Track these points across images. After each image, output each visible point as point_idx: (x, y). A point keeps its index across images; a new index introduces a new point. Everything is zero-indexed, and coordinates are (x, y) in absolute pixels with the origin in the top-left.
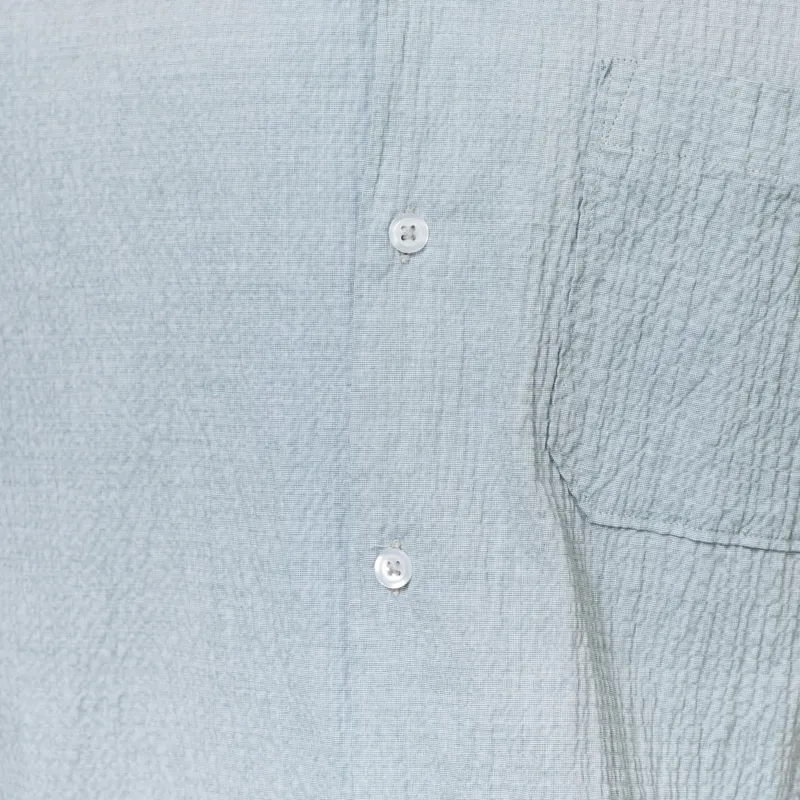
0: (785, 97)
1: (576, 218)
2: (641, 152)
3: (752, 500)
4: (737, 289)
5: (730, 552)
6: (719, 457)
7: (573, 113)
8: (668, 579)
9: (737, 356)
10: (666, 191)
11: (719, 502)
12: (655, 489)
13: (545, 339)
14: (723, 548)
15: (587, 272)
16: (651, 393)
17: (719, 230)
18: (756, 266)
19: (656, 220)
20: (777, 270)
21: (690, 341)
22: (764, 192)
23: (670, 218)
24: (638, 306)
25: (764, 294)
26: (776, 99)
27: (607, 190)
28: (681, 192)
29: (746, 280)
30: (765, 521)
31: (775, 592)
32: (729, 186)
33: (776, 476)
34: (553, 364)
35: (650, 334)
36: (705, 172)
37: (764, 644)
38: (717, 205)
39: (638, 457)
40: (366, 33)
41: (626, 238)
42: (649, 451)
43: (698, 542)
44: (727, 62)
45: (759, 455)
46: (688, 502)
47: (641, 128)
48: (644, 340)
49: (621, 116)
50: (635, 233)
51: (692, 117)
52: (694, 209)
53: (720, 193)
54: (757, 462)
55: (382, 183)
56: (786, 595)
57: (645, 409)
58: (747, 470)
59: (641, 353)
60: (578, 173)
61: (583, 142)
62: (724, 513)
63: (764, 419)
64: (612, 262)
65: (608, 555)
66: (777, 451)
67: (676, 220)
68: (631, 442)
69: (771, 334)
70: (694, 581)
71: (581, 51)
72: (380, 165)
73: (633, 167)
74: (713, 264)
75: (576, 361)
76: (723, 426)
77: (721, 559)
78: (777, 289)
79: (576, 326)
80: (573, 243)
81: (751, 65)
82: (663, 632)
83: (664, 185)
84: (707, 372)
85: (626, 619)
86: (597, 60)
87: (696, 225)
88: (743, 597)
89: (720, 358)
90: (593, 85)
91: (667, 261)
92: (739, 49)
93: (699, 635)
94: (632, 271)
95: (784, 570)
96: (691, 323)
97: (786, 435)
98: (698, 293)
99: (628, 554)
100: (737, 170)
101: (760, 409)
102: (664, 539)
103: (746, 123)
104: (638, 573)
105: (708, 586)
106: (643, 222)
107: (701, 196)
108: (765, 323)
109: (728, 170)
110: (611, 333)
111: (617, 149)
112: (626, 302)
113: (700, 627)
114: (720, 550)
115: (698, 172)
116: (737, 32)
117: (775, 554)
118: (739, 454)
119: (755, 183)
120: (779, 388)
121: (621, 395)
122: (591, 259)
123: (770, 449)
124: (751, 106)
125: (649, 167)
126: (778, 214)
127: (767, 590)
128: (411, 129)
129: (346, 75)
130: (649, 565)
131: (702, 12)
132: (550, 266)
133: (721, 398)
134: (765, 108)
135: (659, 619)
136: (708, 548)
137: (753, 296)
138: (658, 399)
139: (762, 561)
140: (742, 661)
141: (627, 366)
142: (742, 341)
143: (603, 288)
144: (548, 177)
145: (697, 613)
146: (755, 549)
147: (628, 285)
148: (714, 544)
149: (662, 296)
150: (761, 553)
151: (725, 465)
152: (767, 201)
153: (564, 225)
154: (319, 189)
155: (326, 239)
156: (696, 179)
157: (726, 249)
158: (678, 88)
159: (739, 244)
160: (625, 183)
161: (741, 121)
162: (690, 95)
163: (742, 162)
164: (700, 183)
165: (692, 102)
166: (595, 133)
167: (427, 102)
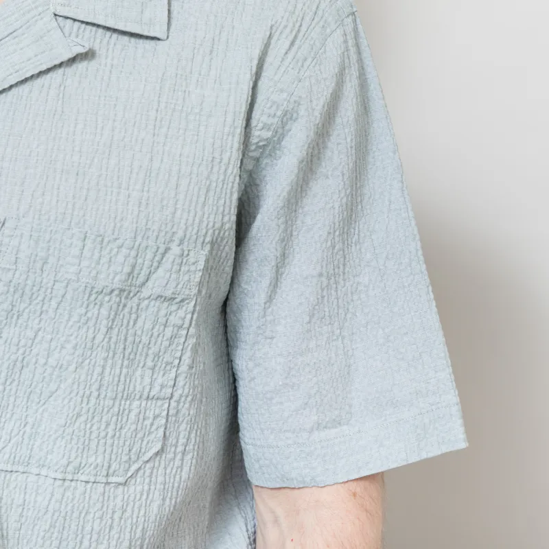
0: (100, 239)
2: (21, 268)
3: (85, 456)
4: (74, 342)
5: (73, 484)
6: (66, 433)
8: (40, 499)
9: (75, 378)
10: (35, 289)
11: (66, 457)
12: (31, 450)
14: (69, 482)
16: (28, 398)
17: (65, 310)
18: (85, 329)
19: (30, 304)
20: (96, 332)
21: (49, 370)
22: (88, 290)
23: (37, 304)
24: (21, 351)
25: (89, 345)
26: (95, 240)
28: (43, 290)
29: (80, 337)
30: (92, 466)
31: (99, 505)
32: (69, 286)
33: (98, 443)
35: (27, 366)
36: (57, 279)
37: (93, 533)
38: (63, 297)
39: (21, 433)
41: (14, 314)
42: (28, 429)
43: (55, 479)
44: (68, 220)
45: (88, 432)
46: (49, 457)
47: (21, 255)
48: (25, 369)
49: (10, 248)
50: (19, 312)
51: (49, 249)
52: (50, 300)
53: (64, 291)
54: (87, 435)
56: (106, 506)
57: (25, 407)
58: (82, 440)
59: (23, 376)
62: (69, 463)
63: (91, 411)
64: (6, 327)
65: (5, 485)
66: (99, 428)
67: (41, 304)
68: (18, 424)
69: (94, 366)
70: (53, 500)
73: (17, 275)
74: (62, 329)
76: (68, 416)
77: (69, 487)
78: (97, 341)
81: (82, 220)
82: (37, 527)
83: (34, 286)
84: (59, 387)
85: (15, 521)
87: (51, 307)
88: (81, 508)
89: (66, 380)
91: (36, 327)
92: (76, 213)
93: (57, 529)
94: (17, 333)
95: (104, 493)
96: (50, 360)
97: (104, 420)
98: (54, 344)
99: (17, 485)
100: (73, 278)
101: (88, 407)
102: (37, 477)
103: (78, 253)
104: (22, 496)
105: (61, 502)
106: (23, 306)
107: (55, 292)
108: (91, 360)
109: (69, 278)
111: (8, 266)
112: (14, 349)
113: (57, 525)
114: (67, 483)
115: (53, 279)
116: (74, 204)
117: (99, 484)
118: (76, 431)
119: (84, 285)
120: (99, 395)
121: (12, 399)
123: (95, 428)
124: (80, 244)
125: (25, 276)
126: (97, 301)
127: (95, 504)
130: (28, 491)
131: (55, 193)
133: (66, 401)
134: (89, 243)
135: (34, 521)
136: (61, 482)
137: (83, 346)
138: (32, 402)
139: (91, 489)
140: (81, 542)
141: (16, 383)
142: (78, 370)
145: (55, 517)
146: (87, 482)
147: (15, 340)
148: (64, 480)
149: (34, 346)
150: (91, 484)
151: (69, 437)
152: (90, 295)
156: (52, 282)
157: (68, 320)
158: (41, 234)
159: (75, 318)
160: (12, 284)
161: (76, 251)
162: (47, 238)
163: (76, 274)
164: (54, 285)
165: (49, 241)
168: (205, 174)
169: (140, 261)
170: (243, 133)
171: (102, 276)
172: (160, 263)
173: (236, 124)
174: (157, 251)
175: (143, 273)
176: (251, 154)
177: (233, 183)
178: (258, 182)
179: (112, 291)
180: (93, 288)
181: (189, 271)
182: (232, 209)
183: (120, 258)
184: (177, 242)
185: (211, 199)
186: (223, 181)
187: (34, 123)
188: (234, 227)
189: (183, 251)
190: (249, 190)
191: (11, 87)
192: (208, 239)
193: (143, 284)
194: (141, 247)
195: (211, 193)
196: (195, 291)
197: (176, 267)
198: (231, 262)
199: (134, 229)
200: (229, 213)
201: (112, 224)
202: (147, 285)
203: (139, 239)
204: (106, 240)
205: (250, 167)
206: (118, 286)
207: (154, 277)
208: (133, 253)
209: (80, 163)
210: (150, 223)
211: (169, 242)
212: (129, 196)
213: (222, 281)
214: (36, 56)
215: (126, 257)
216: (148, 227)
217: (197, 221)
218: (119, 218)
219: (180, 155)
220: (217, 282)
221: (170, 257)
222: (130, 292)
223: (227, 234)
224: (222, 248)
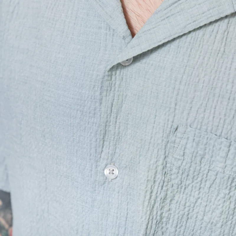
1: (163, 178)
2: (187, 159)
4: (221, 210)
7: (164, 142)
9: (221, 231)
10: (196, 173)
13: (151, 218)
15: (168, 197)
17: (215, 189)
18: (228, 203)
19: (193, 182)
21: (205, 224)
23: (197, 183)
24: (187, 209)
25: (231, 212)
27: (175, 170)
28: (201, 174)
29: (225, 207)
32: (218, 175)
34: (154, 226)
35: (191, 218)
36: (210, 169)
38: (214, 181)
41: (182, 186)
44: (220, 131)
47: (187, 151)
48: (189, 220)
49: (180, 146)
50: (185, 185)
51: (205, 150)
52: (206, 181)
53: (215, 177)
55: (103, 154)
59: (188, 224)
60: (165, 163)
61: (167, 152)
64: (177, 194)
67: (199, 183)
71: (168, 120)
72: (103, 147)
73: (184, 164)
74: (213, 200)
75: (164, 225)
79: (163, 214)
80: (162, 187)
81: (230, 132)
83: (195, 171)
87: (206, 186)
89: (215, 231)
90: (171, 133)
91: (196, 196)
92: (225, 126)
94: (184, 198)
96: (205, 218)
98: (208, 208)
100: (221, 171)
103: (224, 155)
106: (188, 182)
107: (209, 177)
108: (232, 221)
109: (218, 170)
110: (176, 217)
111: (178, 157)
112: (182, 208)
115: (208, 169)
116: (225, 120)
119: (228, 176)
122: (169, 192)
124: (226, 149)
125: (189, 165)
128: (113, 137)
129: (95, 114)
131: (213, 111)
132: (154, 194)
134: (233, 150)
137: (227, 213)
141: (183, 228)
142: (223, 227)
143: (174, 202)
144: (153, 164)
147: (183, 202)
149: (195, 207)
152: (232, 182)
153: (159, 181)
154: (85, 150)
155: (87, 168)
156: (207, 171)
157: (218, 195)
158: (201, 139)
159: (222, 195)
160: (181, 169)
161: (223, 153)
162: (205, 142)
163: (223, 168)
164: (208, 172)
165: (206, 144)
166: (171, 151)
167: (119, 128)
187: (204, 59)
191: (190, 32)
209: (231, 91)
214: (209, 10)
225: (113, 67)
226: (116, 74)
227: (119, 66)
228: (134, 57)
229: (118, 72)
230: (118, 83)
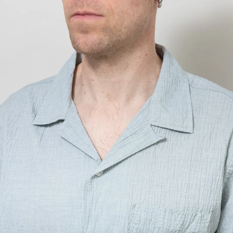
0: (171, 211)
2: (141, 223)
7: (127, 215)
22: (167, 231)
26: (169, 212)
27: (135, 231)
28: (150, 231)
32: (160, 230)
36: (155, 227)
40: (85, 198)
44: (159, 204)
47: (141, 218)
49: (137, 215)
51: (152, 216)
53: (158, 231)
55: (88, 229)
60: (129, 227)
61: (130, 221)
71: (129, 202)
72: (88, 225)
73: (140, 226)
81: (164, 204)
83: (146, 230)
86: (132, 204)
90: (132, 209)
92: (162, 201)
100: (161, 227)
103: (163, 217)
107: (154, 232)
111: (137, 222)
116: (161, 198)
119: (165, 229)
124: (164, 213)
125: (143, 226)
128: (94, 218)
131: (154, 194)
134: (167, 214)
144: (122, 228)
156: (153, 228)
158: (149, 210)
160: (138, 229)
161: (162, 216)
162: (151, 211)
163: (162, 225)
164: (154, 229)
165: (152, 213)
166: (132, 219)
167: (97, 212)
168: (210, 185)
169: (186, 219)
170: (224, 169)
171: (172, 226)
172: (193, 220)
173: (221, 166)
174: (192, 215)
175: (187, 224)
176: (226, 176)
177: (220, 188)
178: (228, 186)
179: (176, 231)
180: (169, 230)
181: (204, 222)
182: (220, 198)
183: (179, 218)
184: (200, 212)
185: (212, 195)
186: (217, 188)
187: (145, 167)
188: (221, 205)
189: (202, 215)
190: (225, 189)
191: (136, 153)
192: (211, 210)
193: (187, 228)
194: (187, 214)
195: (212, 192)
196: (206, 230)
197: (199, 221)
198: (219, 218)
199: (184, 207)
200: (219, 200)
201: (176, 206)
202: (188, 228)
203: (186, 211)
204: (173, 212)
205: (226, 181)
206: (178, 229)
207: (191, 225)
208: (184, 216)
209: (162, 182)
210: (189, 204)
211: (197, 212)
212: (181, 195)
213: (215, 225)
214: (145, 141)
215: (181, 218)
216: (189, 206)
217: (207, 203)
218: (178, 203)
219: (200, 178)
220: (214, 225)
221: (197, 217)
222: (182, 231)
223: (218, 207)
224: (216, 213)
225: (92, 177)
226: (94, 181)
227: (96, 176)
228: (103, 171)
229: (95, 180)
230: (95, 186)
